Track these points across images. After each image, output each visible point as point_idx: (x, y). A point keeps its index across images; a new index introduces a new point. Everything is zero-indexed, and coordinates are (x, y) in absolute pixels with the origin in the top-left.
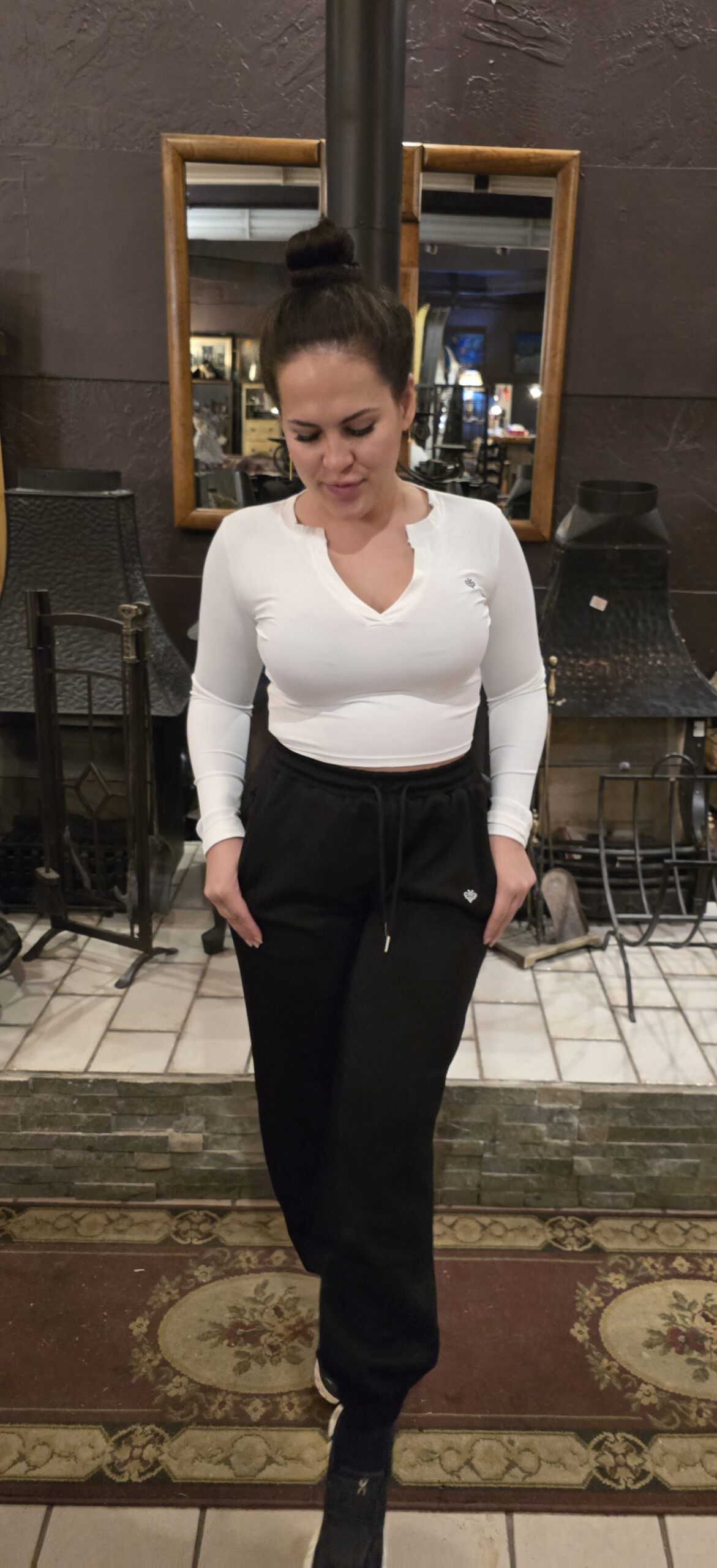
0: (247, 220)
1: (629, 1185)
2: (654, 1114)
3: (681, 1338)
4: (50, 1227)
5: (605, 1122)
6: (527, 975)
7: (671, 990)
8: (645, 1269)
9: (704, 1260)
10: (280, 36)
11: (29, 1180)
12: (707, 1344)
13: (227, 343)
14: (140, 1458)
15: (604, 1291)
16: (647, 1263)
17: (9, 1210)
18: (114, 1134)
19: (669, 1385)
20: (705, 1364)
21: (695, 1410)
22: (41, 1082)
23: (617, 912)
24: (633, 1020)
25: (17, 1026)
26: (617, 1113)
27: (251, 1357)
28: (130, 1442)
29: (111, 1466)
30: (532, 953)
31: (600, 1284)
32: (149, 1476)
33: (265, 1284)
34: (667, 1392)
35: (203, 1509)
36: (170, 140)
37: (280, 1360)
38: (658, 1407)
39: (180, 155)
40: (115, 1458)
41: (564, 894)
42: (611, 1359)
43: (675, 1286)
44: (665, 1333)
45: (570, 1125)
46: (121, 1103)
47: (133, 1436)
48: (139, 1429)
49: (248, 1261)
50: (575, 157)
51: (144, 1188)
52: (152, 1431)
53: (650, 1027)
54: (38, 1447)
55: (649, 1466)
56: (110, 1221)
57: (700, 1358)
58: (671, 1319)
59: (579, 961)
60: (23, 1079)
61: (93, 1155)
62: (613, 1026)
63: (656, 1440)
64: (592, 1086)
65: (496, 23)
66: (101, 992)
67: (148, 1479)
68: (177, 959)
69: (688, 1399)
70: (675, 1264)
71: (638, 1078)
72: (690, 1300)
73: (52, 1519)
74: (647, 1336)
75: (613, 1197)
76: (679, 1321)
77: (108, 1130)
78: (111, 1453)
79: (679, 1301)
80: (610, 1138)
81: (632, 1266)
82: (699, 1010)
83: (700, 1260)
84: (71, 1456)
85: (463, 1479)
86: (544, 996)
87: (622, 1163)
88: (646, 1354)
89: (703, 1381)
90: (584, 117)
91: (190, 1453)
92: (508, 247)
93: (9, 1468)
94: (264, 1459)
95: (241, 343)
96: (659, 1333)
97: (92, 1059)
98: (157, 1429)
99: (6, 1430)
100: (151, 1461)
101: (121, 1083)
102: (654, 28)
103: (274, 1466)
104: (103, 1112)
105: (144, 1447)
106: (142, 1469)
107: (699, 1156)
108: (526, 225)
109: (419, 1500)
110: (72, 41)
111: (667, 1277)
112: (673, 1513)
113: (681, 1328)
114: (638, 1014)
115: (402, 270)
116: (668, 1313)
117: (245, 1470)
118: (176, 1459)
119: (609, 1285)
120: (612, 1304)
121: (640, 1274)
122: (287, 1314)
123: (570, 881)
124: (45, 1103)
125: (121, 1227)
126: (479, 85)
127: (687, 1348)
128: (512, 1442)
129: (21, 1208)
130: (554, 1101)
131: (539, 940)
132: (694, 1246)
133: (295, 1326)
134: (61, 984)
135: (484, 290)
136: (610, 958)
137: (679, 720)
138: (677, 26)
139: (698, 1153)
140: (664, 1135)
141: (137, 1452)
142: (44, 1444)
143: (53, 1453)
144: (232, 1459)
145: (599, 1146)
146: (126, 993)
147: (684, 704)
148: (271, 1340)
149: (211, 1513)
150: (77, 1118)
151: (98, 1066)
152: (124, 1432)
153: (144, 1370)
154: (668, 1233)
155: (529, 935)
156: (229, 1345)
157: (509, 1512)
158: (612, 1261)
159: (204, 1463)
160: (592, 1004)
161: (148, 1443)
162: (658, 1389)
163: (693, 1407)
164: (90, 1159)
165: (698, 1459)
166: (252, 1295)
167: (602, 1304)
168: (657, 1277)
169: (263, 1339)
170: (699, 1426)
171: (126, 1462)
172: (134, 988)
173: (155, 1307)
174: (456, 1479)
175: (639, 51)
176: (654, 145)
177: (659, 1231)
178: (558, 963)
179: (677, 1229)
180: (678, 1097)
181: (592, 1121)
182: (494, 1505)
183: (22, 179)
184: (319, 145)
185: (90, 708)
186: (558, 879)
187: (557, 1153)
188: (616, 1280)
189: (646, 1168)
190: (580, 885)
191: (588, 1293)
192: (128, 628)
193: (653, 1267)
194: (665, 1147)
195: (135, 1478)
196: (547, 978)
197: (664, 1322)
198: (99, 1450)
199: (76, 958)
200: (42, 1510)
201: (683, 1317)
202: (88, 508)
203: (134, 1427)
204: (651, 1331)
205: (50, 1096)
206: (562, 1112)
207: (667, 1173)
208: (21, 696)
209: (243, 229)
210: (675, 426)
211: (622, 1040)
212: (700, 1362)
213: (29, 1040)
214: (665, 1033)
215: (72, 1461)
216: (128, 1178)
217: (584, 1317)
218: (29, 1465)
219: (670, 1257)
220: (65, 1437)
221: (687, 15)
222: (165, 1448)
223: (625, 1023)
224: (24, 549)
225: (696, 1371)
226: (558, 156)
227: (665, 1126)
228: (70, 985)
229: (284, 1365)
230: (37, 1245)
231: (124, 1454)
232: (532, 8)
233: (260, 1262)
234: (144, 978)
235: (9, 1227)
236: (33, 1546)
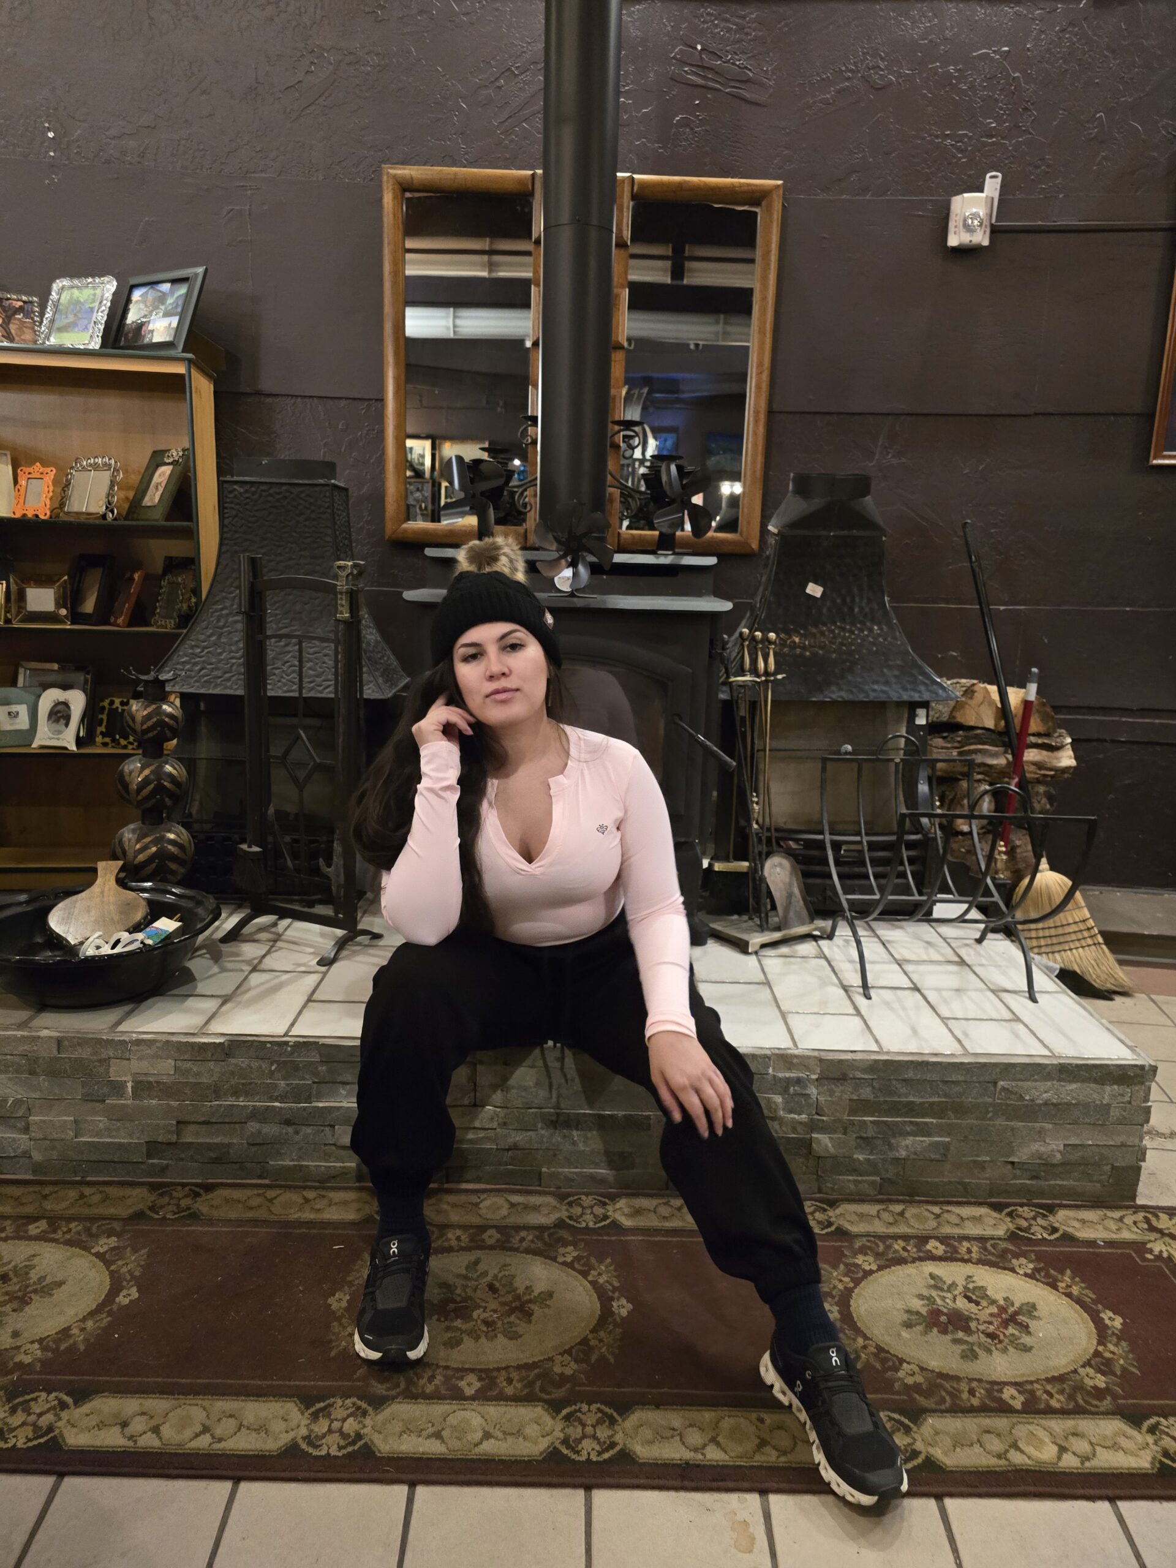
0: (451, 320)
1: (873, 1168)
2: (899, 1086)
3: (943, 1319)
4: (240, 1205)
5: (845, 1093)
6: (752, 960)
7: (905, 973)
8: (896, 1251)
9: (960, 1243)
10: (497, 79)
11: (220, 1158)
12: (973, 1325)
13: (428, 444)
14: (340, 1431)
15: (853, 1272)
16: (898, 1245)
17: (197, 1189)
18: (315, 1104)
19: (934, 1364)
20: (972, 1344)
21: (967, 1389)
22: (237, 1045)
23: (845, 893)
24: (868, 997)
25: (212, 996)
26: (858, 1083)
27: (463, 1332)
28: (329, 1415)
29: (308, 1439)
30: (756, 939)
31: (846, 1265)
32: (350, 1449)
33: (477, 1262)
34: (933, 1371)
35: (412, 1485)
36: (392, 171)
37: (496, 1336)
38: (924, 1387)
39: (400, 184)
40: (312, 1431)
41: (787, 880)
42: (866, 1338)
43: (930, 1267)
44: (925, 1314)
45: (807, 1096)
46: (322, 1068)
47: (332, 1409)
48: (339, 1402)
49: (458, 1239)
50: (778, 186)
51: (344, 1167)
52: (354, 1404)
53: (887, 1004)
54: (224, 1419)
55: (919, 1446)
56: (307, 1200)
57: (966, 1338)
58: (930, 1299)
59: (806, 948)
60: (218, 1040)
61: (290, 1130)
62: (848, 1002)
63: (925, 1420)
64: (831, 1054)
65: (703, 67)
66: (303, 969)
67: (349, 1453)
68: (382, 943)
69: (957, 1379)
70: (929, 1247)
71: (880, 1046)
72: (949, 1282)
73: (239, 1496)
74: (905, 1317)
75: (855, 1181)
76: (939, 1302)
77: (308, 1100)
78: (307, 1426)
79: (937, 1283)
80: (853, 1112)
81: (881, 1248)
82: (938, 990)
83: (956, 1244)
84: (262, 1428)
85: (708, 1457)
86: (770, 977)
87: (865, 1142)
88: (905, 1334)
89: (972, 1361)
90: (786, 152)
91: (397, 1427)
92: (701, 343)
93: (191, 1440)
94: (480, 1434)
95: (440, 444)
96: (918, 1313)
97: (292, 1025)
98: (359, 1403)
99: (188, 1402)
100: (353, 1434)
101: (323, 1045)
102: (851, 71)
103: (492, 1441)
104: (304, 1079)
105: (344, 1420)
106: (342, 1443)
107: (949, 1134)
108: (717, 323)
109: (659, 1478)
110: (300, 82)
111: (921, 1259)
112: (951, 1495)
113: (941, 1308)
114: (873, 993)
115: (615, 290)
116: (925, 1293)
117: (456, 1444)
118: (380, 1433)
119: (857, 1266)
120: (863, 1284)
121: (890, 1256)
122: (502, 1291)
123: (792, 867)
124: (241, 1068)
125: (318, 1207)
126: (686, 123)
127: (950, 1328)
128: (762, 1421)
129: (209, 1188)
130: (789, 1069)
131: (762, 928)
132: (947, 1230)
133: (511, 1302)
134: (260, 962)
135: (677, 391)
136: (838, 946)
137: (900, 704)
138: (873, 68)
139: (948, 1130)
140: (910, 1109)
141: (336, 1425)
142: (231, 1416)
143: (241, 1425)
144: (444, 1433)
145: (839, 1121)
146: (328, 971)
147: (905, 689)
148: (484, 1315)
149: (421, 1490)
150: (276, 1086)
151: (299, 1030)
152: (322, 1405)
153: (344, 1343)
154: (917, 1217)
155: (751, 923)
156: (439, 1320)
157: (763, 1492)
158: (858, 1244)
159: (413, 1437)
160: (824, 983)
161: (348, 1416)
162: (922, 1369)
163: (964, 1387)
164: (287, 1134)
165: (975, 1439)
166: (464, 1272)
167: (851, 1285)
168: (910, 1259)
169: (475, 1315)
170: (972, 1405)
171: (324, 1436)
172: (336, 966)
173: (356, 1282)
174: (701, 1457)
175: (838, 92)
176: (854, 177)
177: (907, 1215)
178: (784, 950)
179: (927, 1214)
180: (926, 1064)
181: (831, 1093)
182: (746, 1485)
183: (248, 207)
184: (533, 175)
185: (301, 688)
186: (780, 865)
187: (794, 1130)
188: (866, 1262)
189: (891, 1147)
190: (805, 875)
191: (835, 1274)
192: (342, 585)
193: (904, 1249)
194: (911, 1122)
195: (334, 1451)
196: (773, 961)
197: (922, 1302)
198: (294, 1424)
199: (275, 941)
200: (228, 1485)
201: (943, 1298)
202: (303, 495)
203: (332, 1400)
204: (909, 1312)
205: (247, 1061)
206: (798, 1081)
207: (915, 1154)
208: (228, 679)
209: (448, 328)
210: (880, 443)
211: (858, 1012)
212: (966, 1342)
213: (224, 1008)
214: (904, 1009)
215: (263, 1434)
216: (327, 1156)
217: (833, 1297)
218: (213, 1438)
219: (923, 1240)
220: (254, 1410)
221: (882, 59)
222: (368, 1421)
223: (861, 1001)
224: (237, 535)
225: (963, 1351)
226: (761, 185)
227: (911, 1099)
228: (268, 963)
229: (501, 1339)
230: (227, 1222)
231: (322, 1426)
232: (735, 53)
233: (471, 1241)
234: (347, 957)
235: (196, 1205)
236: (217, 1524)
